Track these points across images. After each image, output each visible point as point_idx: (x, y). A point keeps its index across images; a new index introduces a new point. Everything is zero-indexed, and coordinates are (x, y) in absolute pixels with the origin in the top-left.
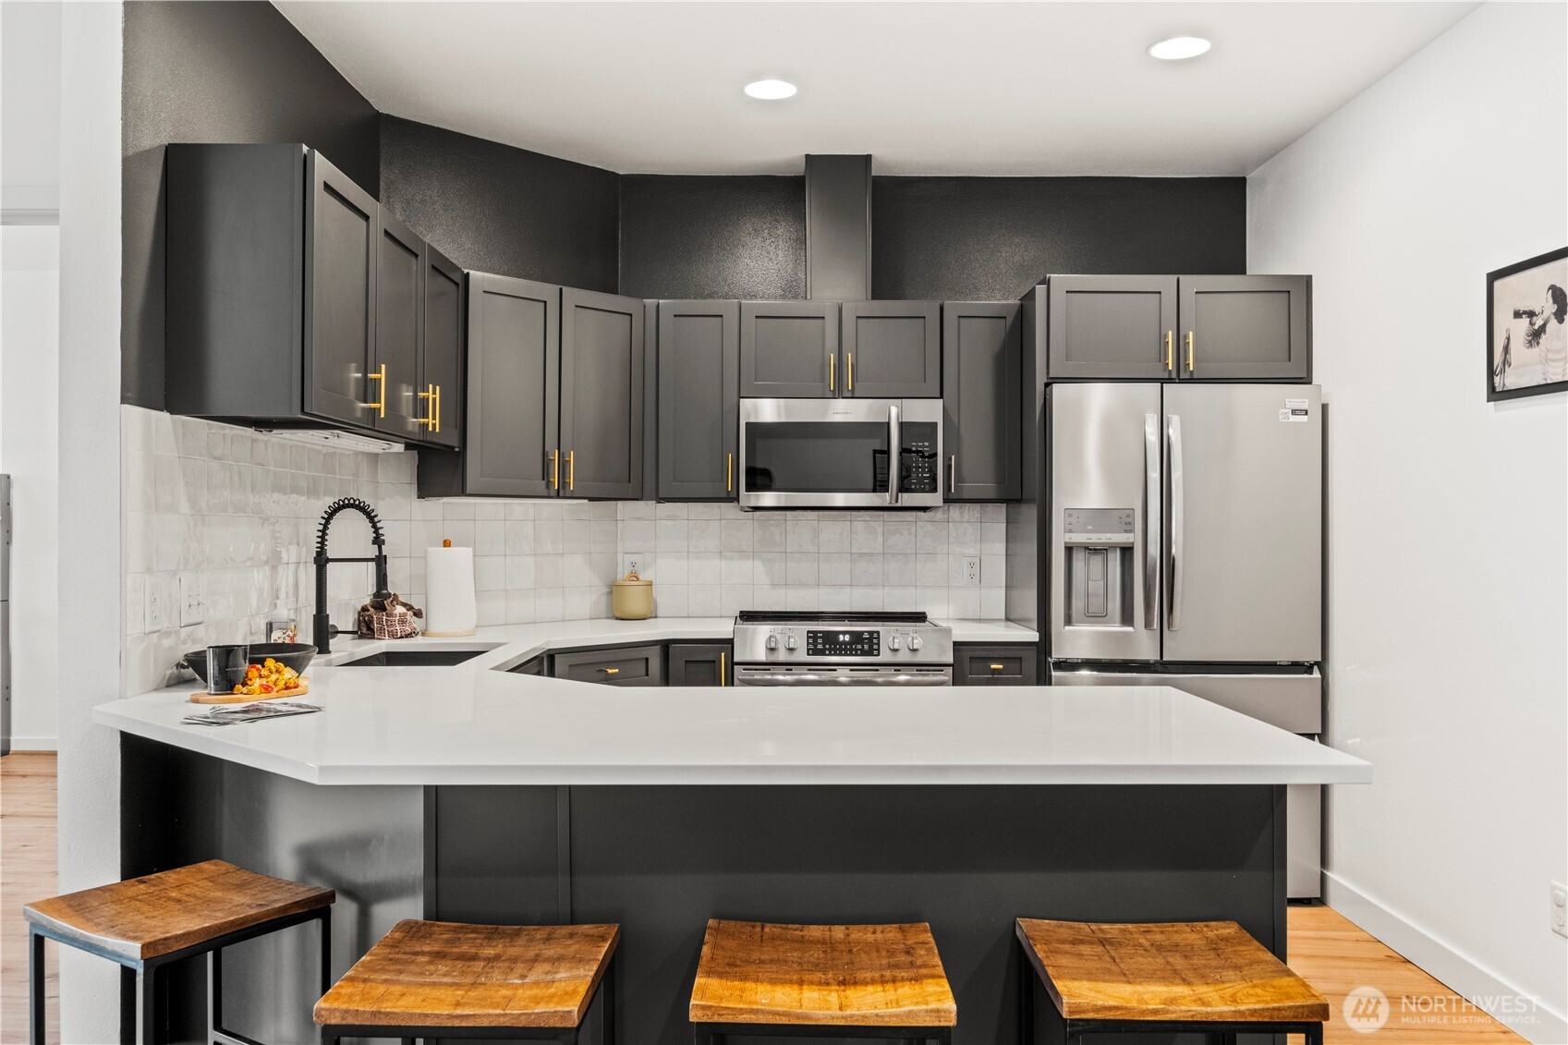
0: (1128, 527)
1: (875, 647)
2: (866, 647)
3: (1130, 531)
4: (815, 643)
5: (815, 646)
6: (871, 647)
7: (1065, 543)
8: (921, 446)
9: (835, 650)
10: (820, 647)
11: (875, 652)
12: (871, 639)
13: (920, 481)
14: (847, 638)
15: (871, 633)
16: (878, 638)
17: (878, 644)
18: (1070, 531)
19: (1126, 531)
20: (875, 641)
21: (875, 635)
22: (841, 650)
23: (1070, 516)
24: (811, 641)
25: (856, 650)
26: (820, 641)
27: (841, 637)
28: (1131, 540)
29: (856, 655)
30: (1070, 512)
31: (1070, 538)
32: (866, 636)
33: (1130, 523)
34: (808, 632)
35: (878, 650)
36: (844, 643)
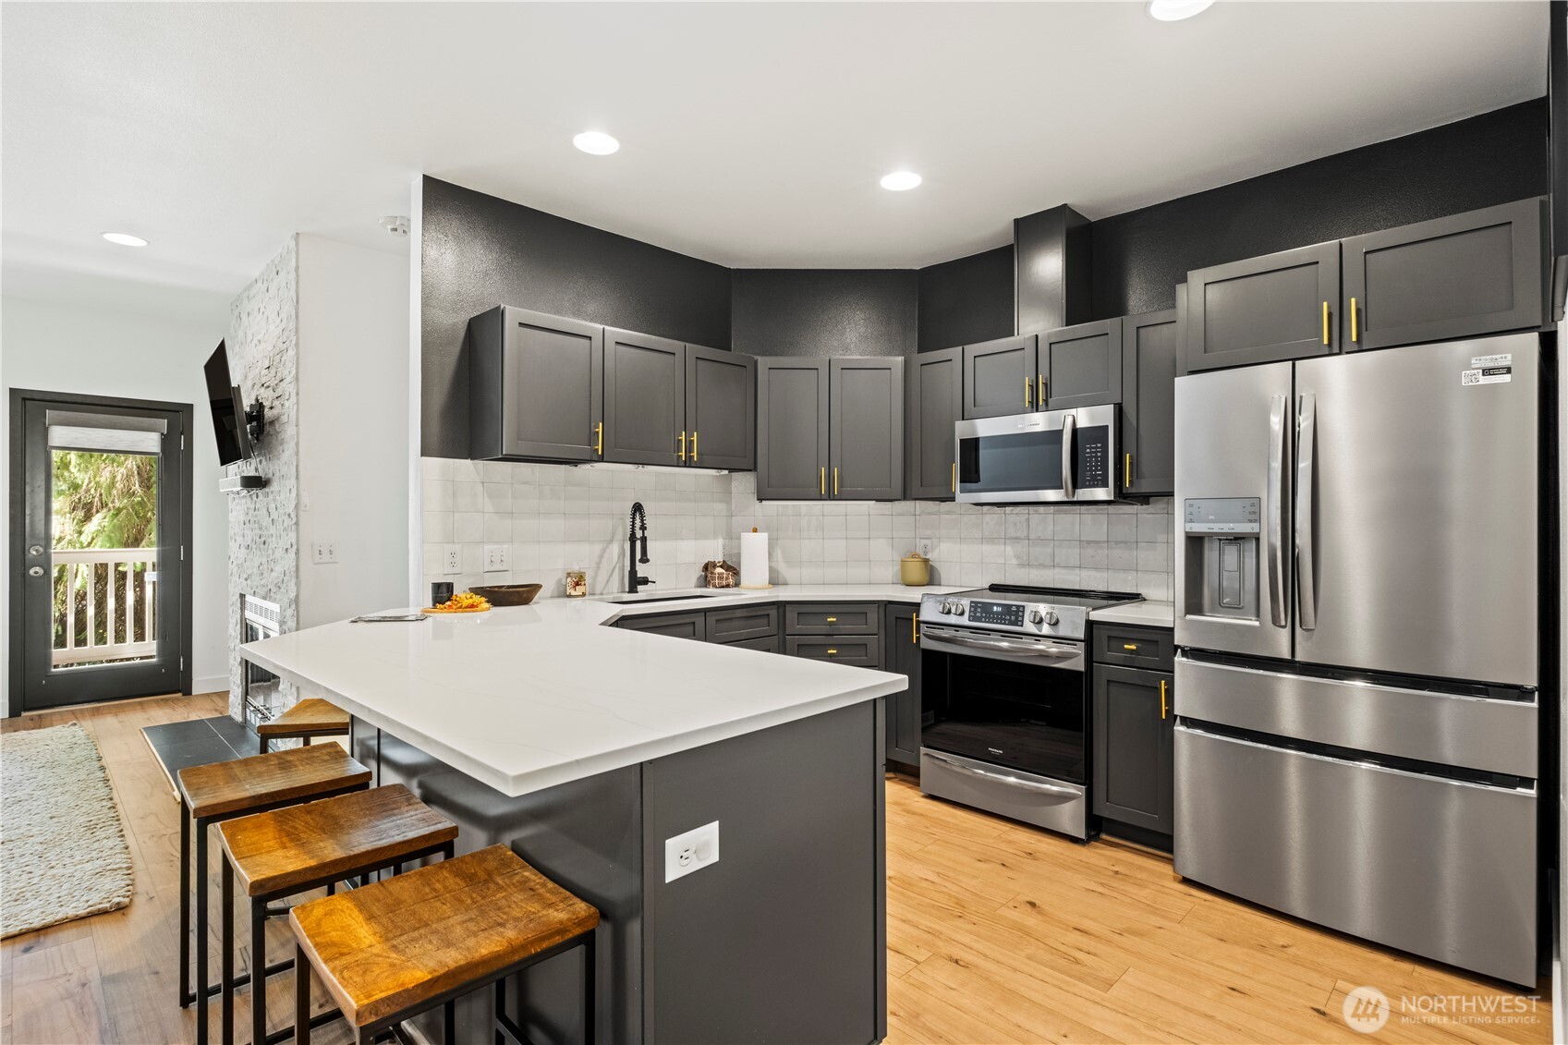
0: (1253, 517)
1: (1020, 619)
2: (1013, 618)
3: (1255, 521)
4: (975, 612)
5: (975, 614)
6: (1017, 618)
7: (1186, 533)
8: (1094, 448)
9: (989, 618)
10: (978, 614)
11: (1020, 623)
12: (1018, 611)
13: (1094, 478)
14: (1000, 609)
15: (1018, 607)
16: (1023, 612)
17: (1023, 616)
18: (1191, 521)
19: (1250, 521)
20: (1021, 614)
21: (1021, 609)
22: (993, 618)
23: (1191, 506)
24: (972, 609)
25: (1005, 620)
26: (979, 610)
27: (995, 608)
28: (1256, 530)
29: (1005, 624)
30: (1192, 502)
31: (1191, 528)
32: (1014, 609)
33: (1255, 513)
34: (971, 602)
35: (1022, 621)
36: (997, 613)
